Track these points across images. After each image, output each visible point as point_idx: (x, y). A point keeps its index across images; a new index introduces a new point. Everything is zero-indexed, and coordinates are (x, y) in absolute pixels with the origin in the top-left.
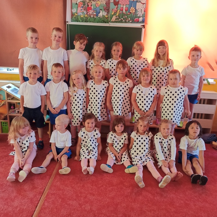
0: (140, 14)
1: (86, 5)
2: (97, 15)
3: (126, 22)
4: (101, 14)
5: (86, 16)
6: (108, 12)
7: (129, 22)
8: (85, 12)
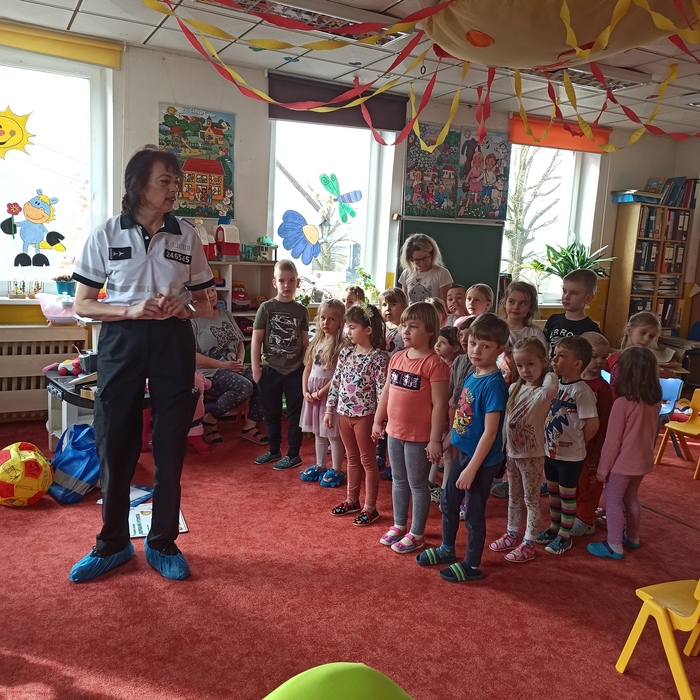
0: (496, 205)
1: (426, 190)
2: (439, 206)
3: (478, 217)
4: (445, 204)
5: (424, 206)
6: (455, 202)
7: (481, 217)
8: (423, 201)
